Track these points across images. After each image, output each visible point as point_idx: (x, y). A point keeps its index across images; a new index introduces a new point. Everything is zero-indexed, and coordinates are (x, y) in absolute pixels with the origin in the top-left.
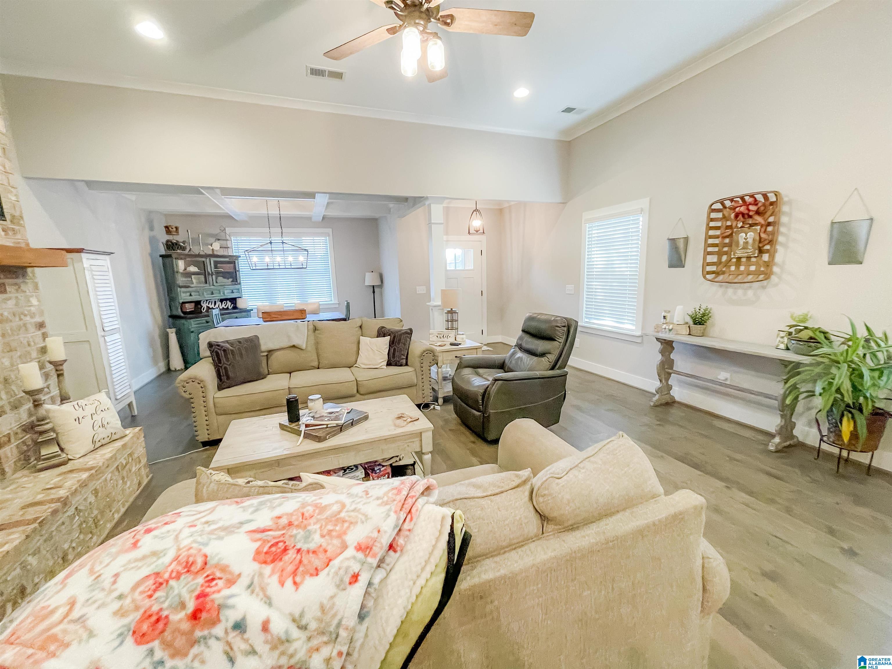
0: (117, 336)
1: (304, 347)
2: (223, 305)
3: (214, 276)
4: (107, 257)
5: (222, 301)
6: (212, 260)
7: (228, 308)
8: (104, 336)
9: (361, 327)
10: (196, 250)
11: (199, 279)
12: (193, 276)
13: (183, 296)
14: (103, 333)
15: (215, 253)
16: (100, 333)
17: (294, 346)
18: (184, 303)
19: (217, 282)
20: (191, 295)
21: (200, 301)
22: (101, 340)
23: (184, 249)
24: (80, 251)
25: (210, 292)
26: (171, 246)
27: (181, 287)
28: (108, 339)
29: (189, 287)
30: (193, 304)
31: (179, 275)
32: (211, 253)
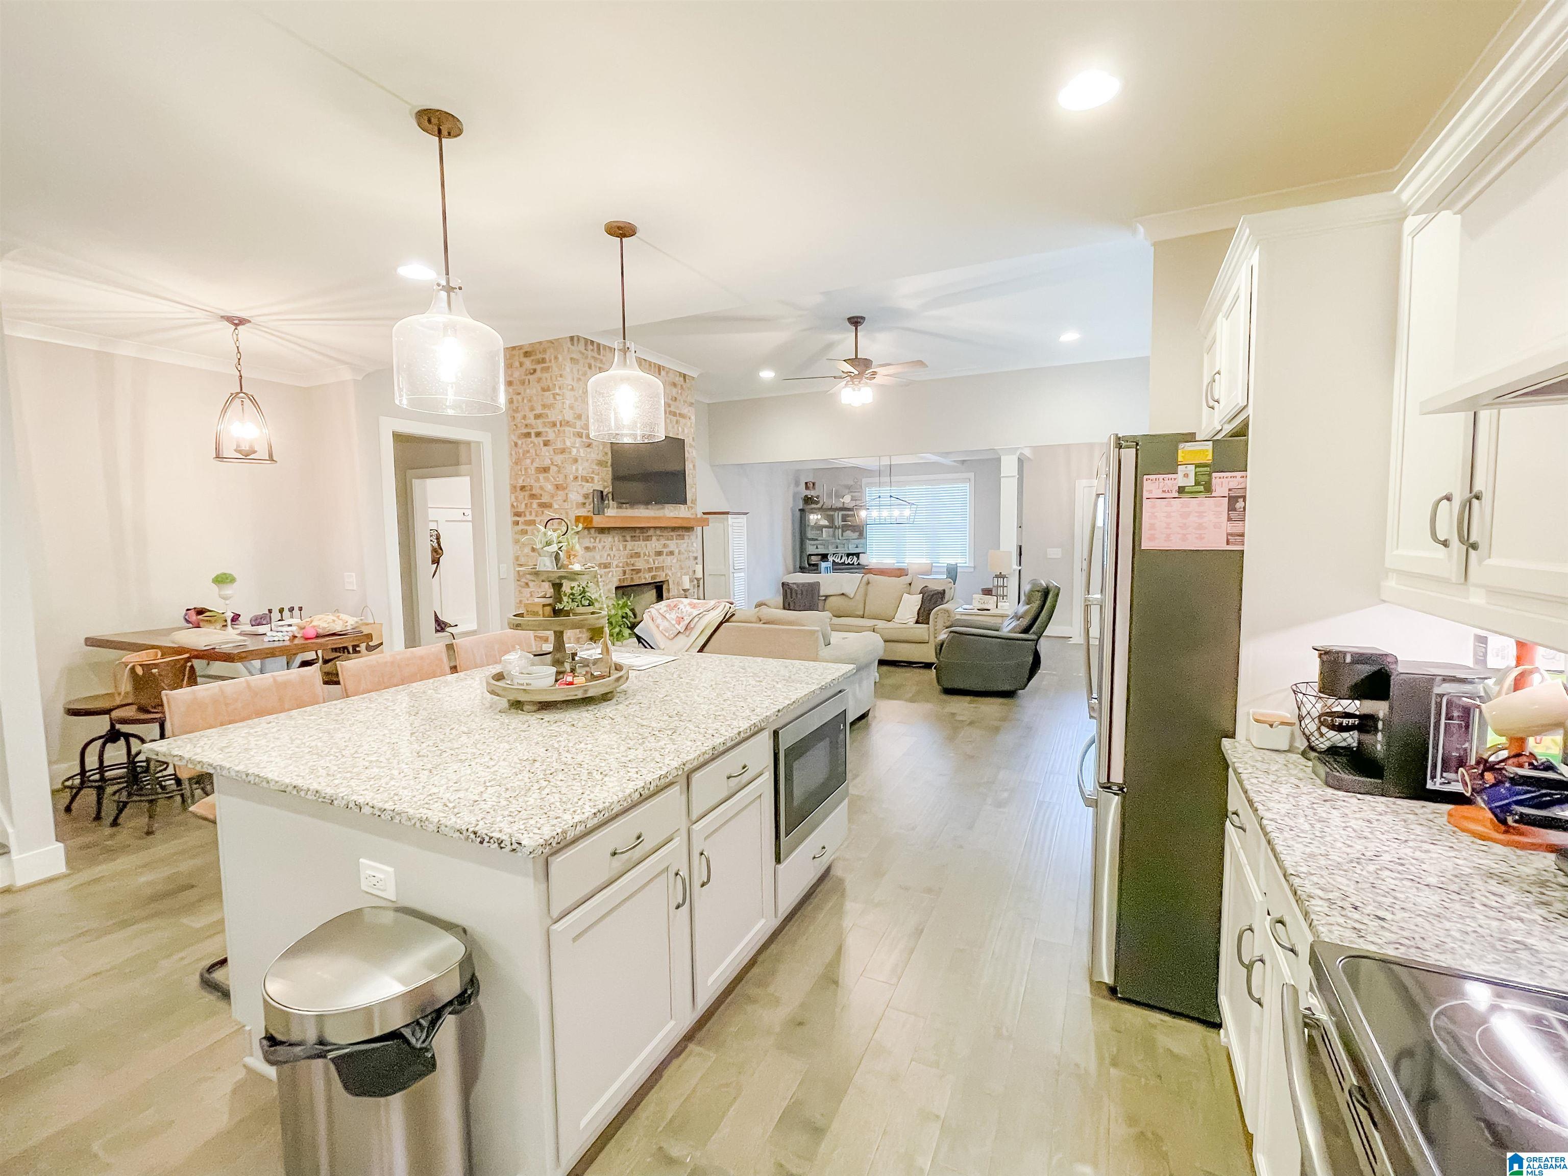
0: (742, 574)
1: (852, 596)
2: (849, 561)
3: (840, 530)
4: (745, 516)
5: (848, 555)
6: (841, 513)
7: (853, 564)
8: (733, 573)
9: (910, 584)
10: (828, 504)
11: (829, 532)
12: (824, 529)
13: (811, 549)
14: (733, 571)
15: (846, 506)
16: (732, 570)
17: (843, 594)
18: (810, 555)
19: (842, 536)
20: (817, 548)
21: (828, 554)
22: (731, 575)
23: (817, 503)
24: (727, 513)
25: (834, 546)
26: (808, 500)
27: (810, 540)
28: (735, 575)
29: (817, 540)
30: (820, 557)
31: (810, 528)
32: (841, 505)
